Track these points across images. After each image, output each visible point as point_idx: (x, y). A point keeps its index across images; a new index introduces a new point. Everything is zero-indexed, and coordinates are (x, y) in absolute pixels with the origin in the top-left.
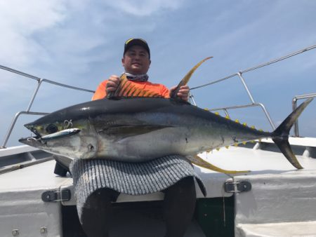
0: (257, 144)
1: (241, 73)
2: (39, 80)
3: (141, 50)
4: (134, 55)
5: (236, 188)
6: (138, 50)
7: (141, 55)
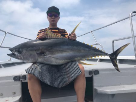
0: (99, 60)
1: (92, 32)
2: (6, 33)
5: (93, 73)
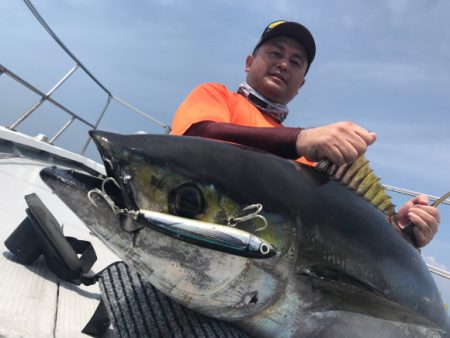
3: (295, 51)
4: (280, 56)
6: (290, 49)
7: (293, 62)
